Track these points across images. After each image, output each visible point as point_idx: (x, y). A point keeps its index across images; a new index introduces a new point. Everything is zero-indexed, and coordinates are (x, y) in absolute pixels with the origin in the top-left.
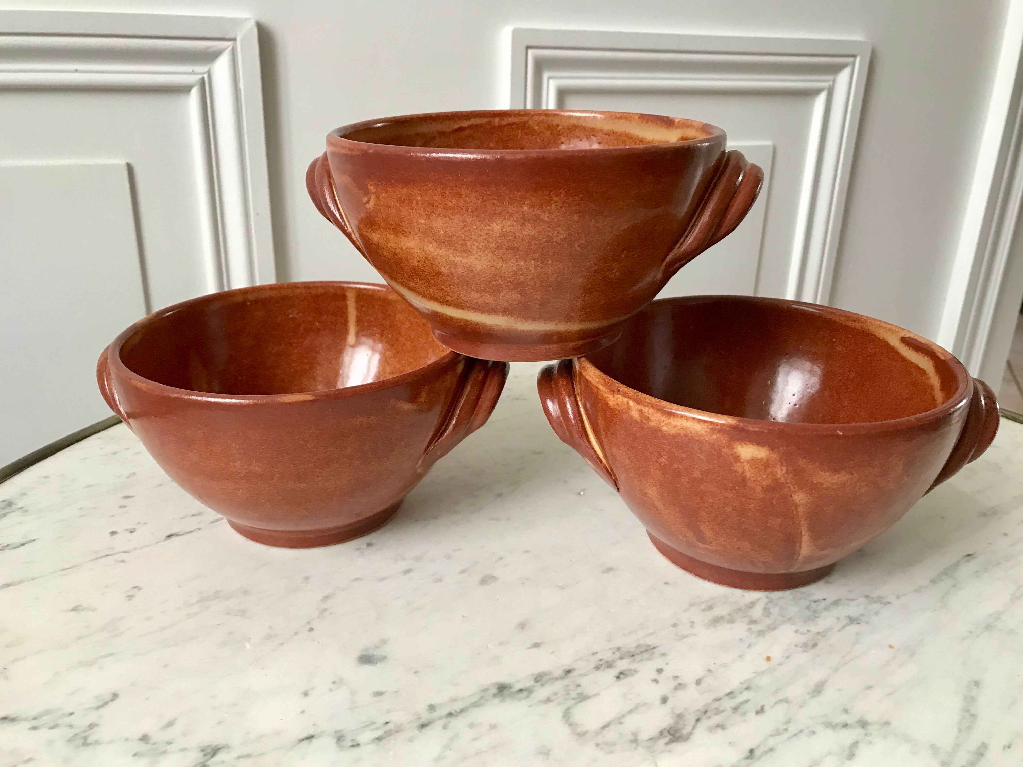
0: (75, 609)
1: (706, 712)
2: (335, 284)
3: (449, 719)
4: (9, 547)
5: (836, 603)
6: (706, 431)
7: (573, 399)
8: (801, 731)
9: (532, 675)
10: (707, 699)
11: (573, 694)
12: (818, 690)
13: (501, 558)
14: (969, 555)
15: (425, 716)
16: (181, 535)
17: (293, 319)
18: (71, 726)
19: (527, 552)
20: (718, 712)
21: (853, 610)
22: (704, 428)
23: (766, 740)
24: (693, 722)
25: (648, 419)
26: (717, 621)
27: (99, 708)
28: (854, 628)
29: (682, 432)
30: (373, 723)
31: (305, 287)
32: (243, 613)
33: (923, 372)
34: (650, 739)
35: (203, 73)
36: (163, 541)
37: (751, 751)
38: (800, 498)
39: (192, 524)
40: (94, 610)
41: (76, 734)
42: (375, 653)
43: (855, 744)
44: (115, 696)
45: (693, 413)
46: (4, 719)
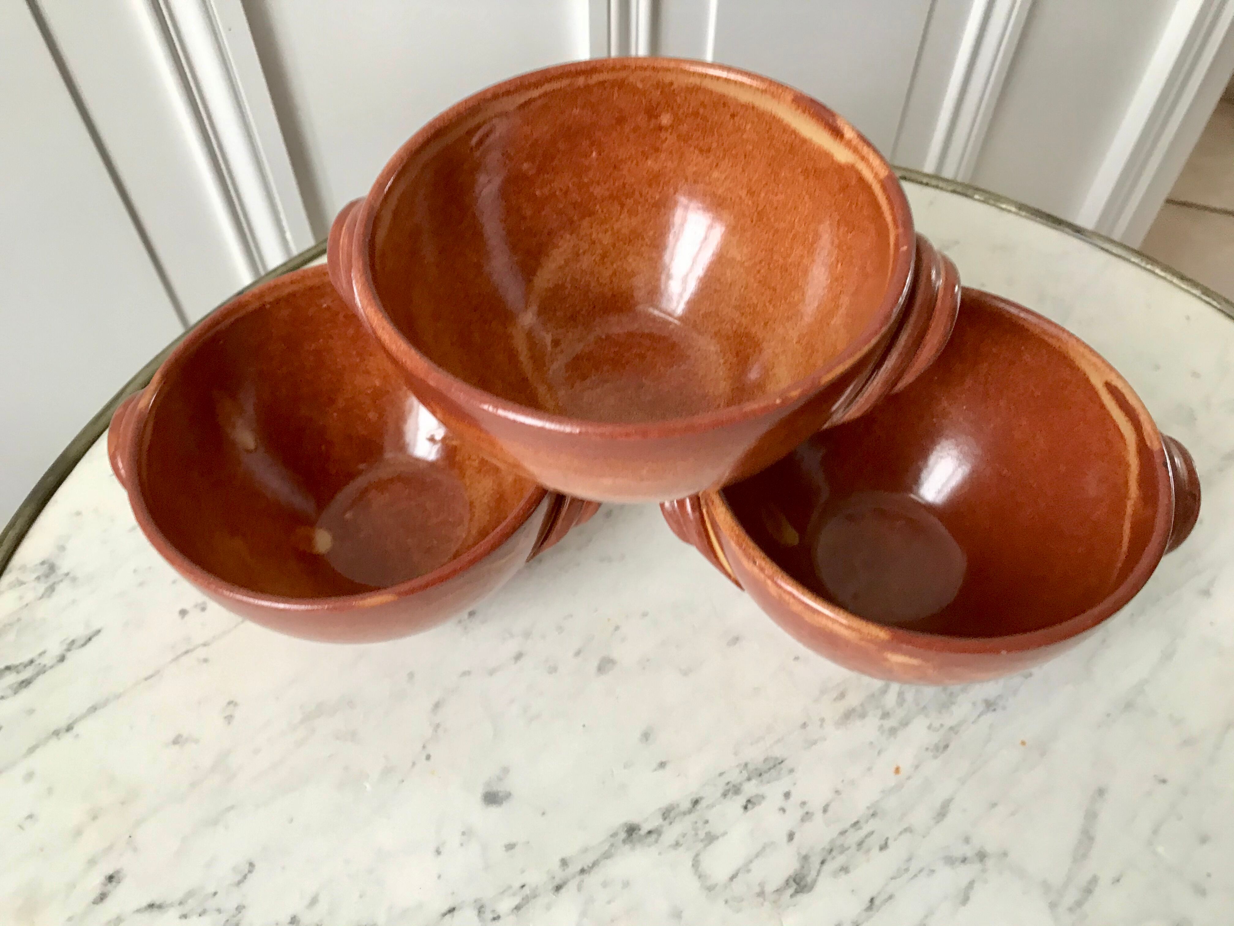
0: (175, 742)
1: (831, 851)
3: (582, 877)
4: (76, 645)
8: (921, 871)
9: (660, 809)
10: (832, 832)
11: (702, 835)
12: (942, 814)
13: (618, 628)
15: (560, 875)
18: (219, 911)
19: (645, 615)
20: (843, 849)
21: (990, 690)
23: (886, 885)
24: (817, 865)
26: (848, 715)
27: (239, 883)
28: (989, 717)
30: (510, 887)
32: (353, 736)
34: (777, 890)
37: (872, 900)
40: (197, 741)
41: (227, 921)
42: (499, 790)
43: (971, 884)
44: (251, 867)
46: (151, 906)
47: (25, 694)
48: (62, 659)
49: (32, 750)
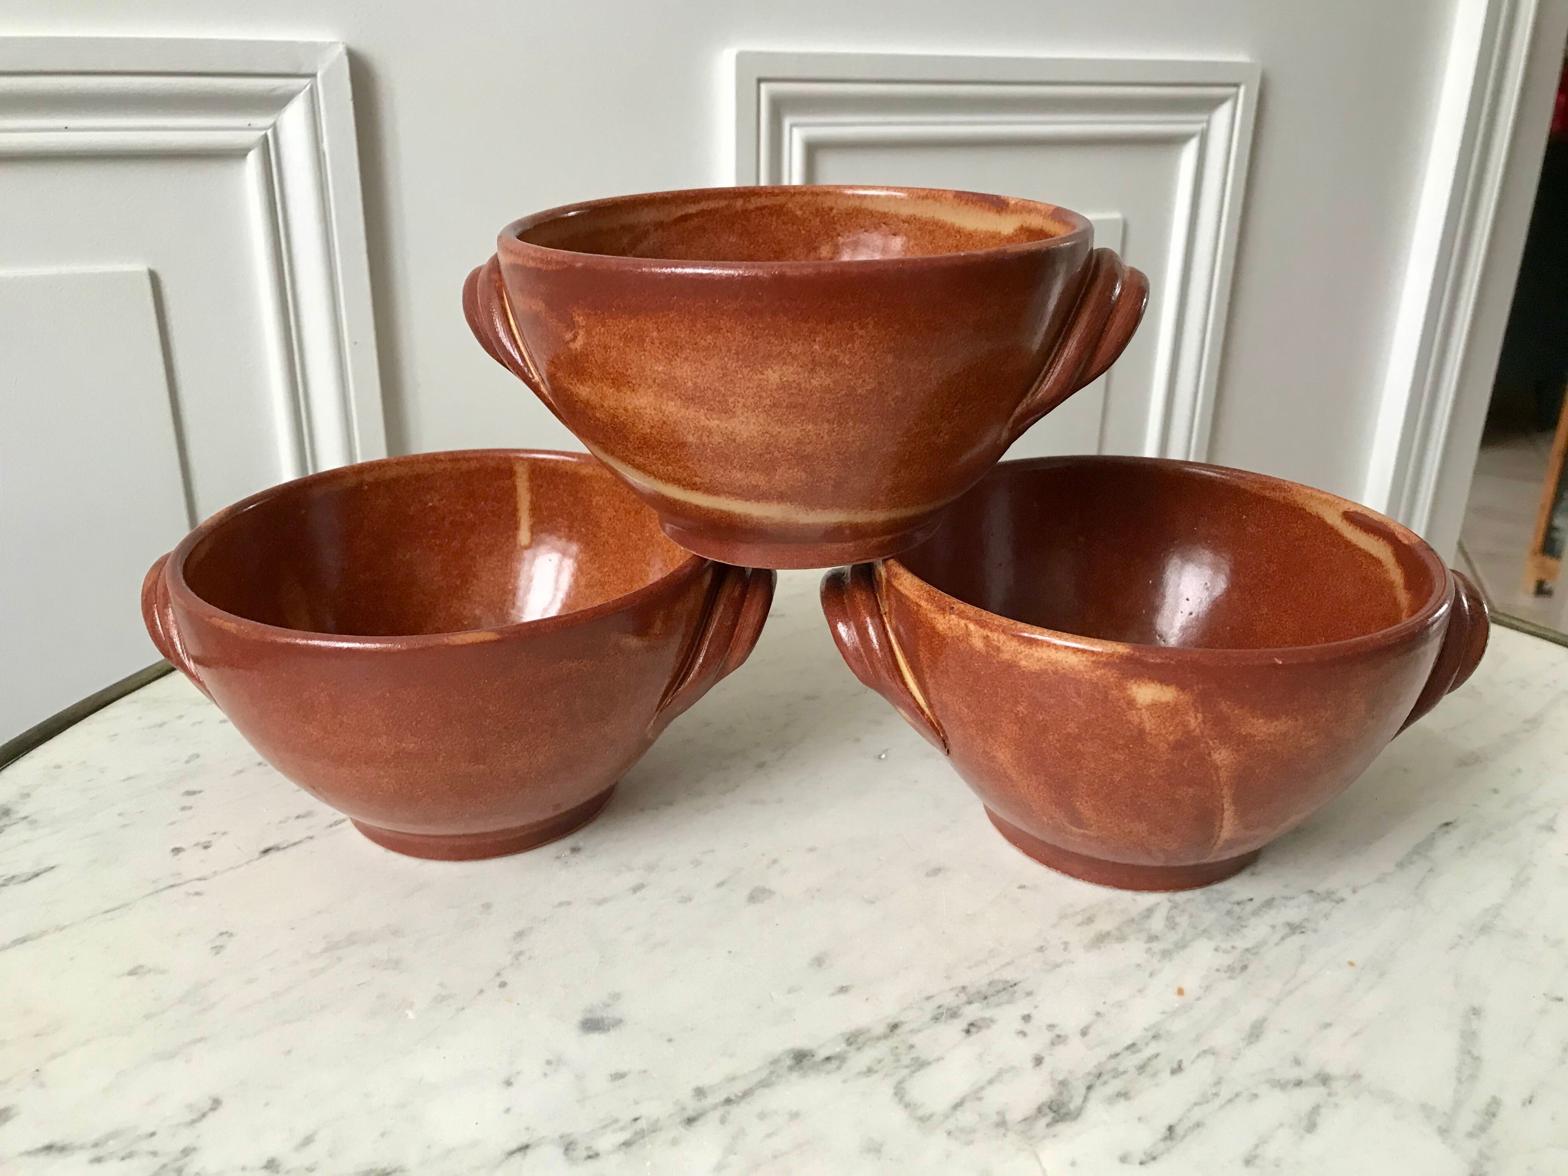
0: (132, 973)
1: (1100, 1075)
2: (497, 454)
3: (727, 1108)
4: (15, 881)
5: (1269, 903)
6: (1086, 666)
7: (877, 620)
8: (1237, 1095)
9: (843, 1034)
10: (1100, 1055)
11: (906, 1060)
12: (1256, 1032)
13: (775, 861)
14: (1447, 824)
15: (692, 1106)
16: (284, 848)
17: (434, 509)
18: (154, 1154)
19: (812, 850)
20: (1117, 1074)
21: (1292, 913)
22: (1083, 661)
23: (1189, 1110)
24: (1083, 1091)
25: (998, 649)
26: (1101, 939)
27: (193, 1122)
28: (1297, 940)
29: (1050, 668)
30: (616, 1121)
31: (450, 460)
32: (396, 964)
33: (1377, 562)
34: (1025, 1119)
35: (266, 129)
36: (257, 859)
37: (1171, 1129)
38: (1222, 756)
39: (298, 830)
40: (163, 972)
41: (164, 1166)
42: (605, 1015)
43: (1316, 1109)
44: (216, 1103)
45: (1066, 640)
46: (49, 1148)
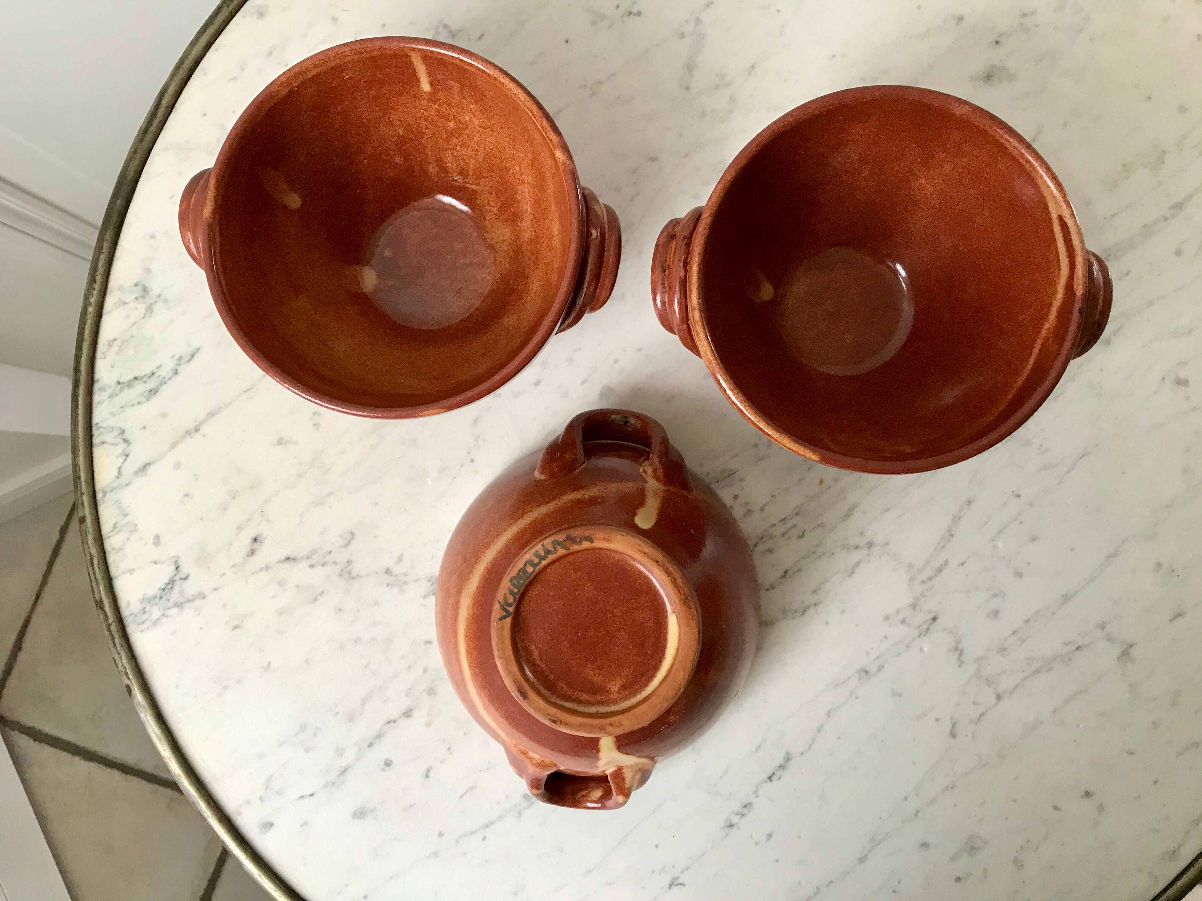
0: (280, 443)
1: (762, 538)
10: (765, 525)
13: (616, 361)
18: (335, 563)
19: (639, 350)
20: (771, 537)
23: (798, 561)
27: (346, 546)
37: (786, 572)
40: (296, 443)
41: (342, 570)
43: (858, 564)
44: (353, 534)
46: (288, 559)
47: (155, 400)
48: (176, 373)
49: (174, 445)
